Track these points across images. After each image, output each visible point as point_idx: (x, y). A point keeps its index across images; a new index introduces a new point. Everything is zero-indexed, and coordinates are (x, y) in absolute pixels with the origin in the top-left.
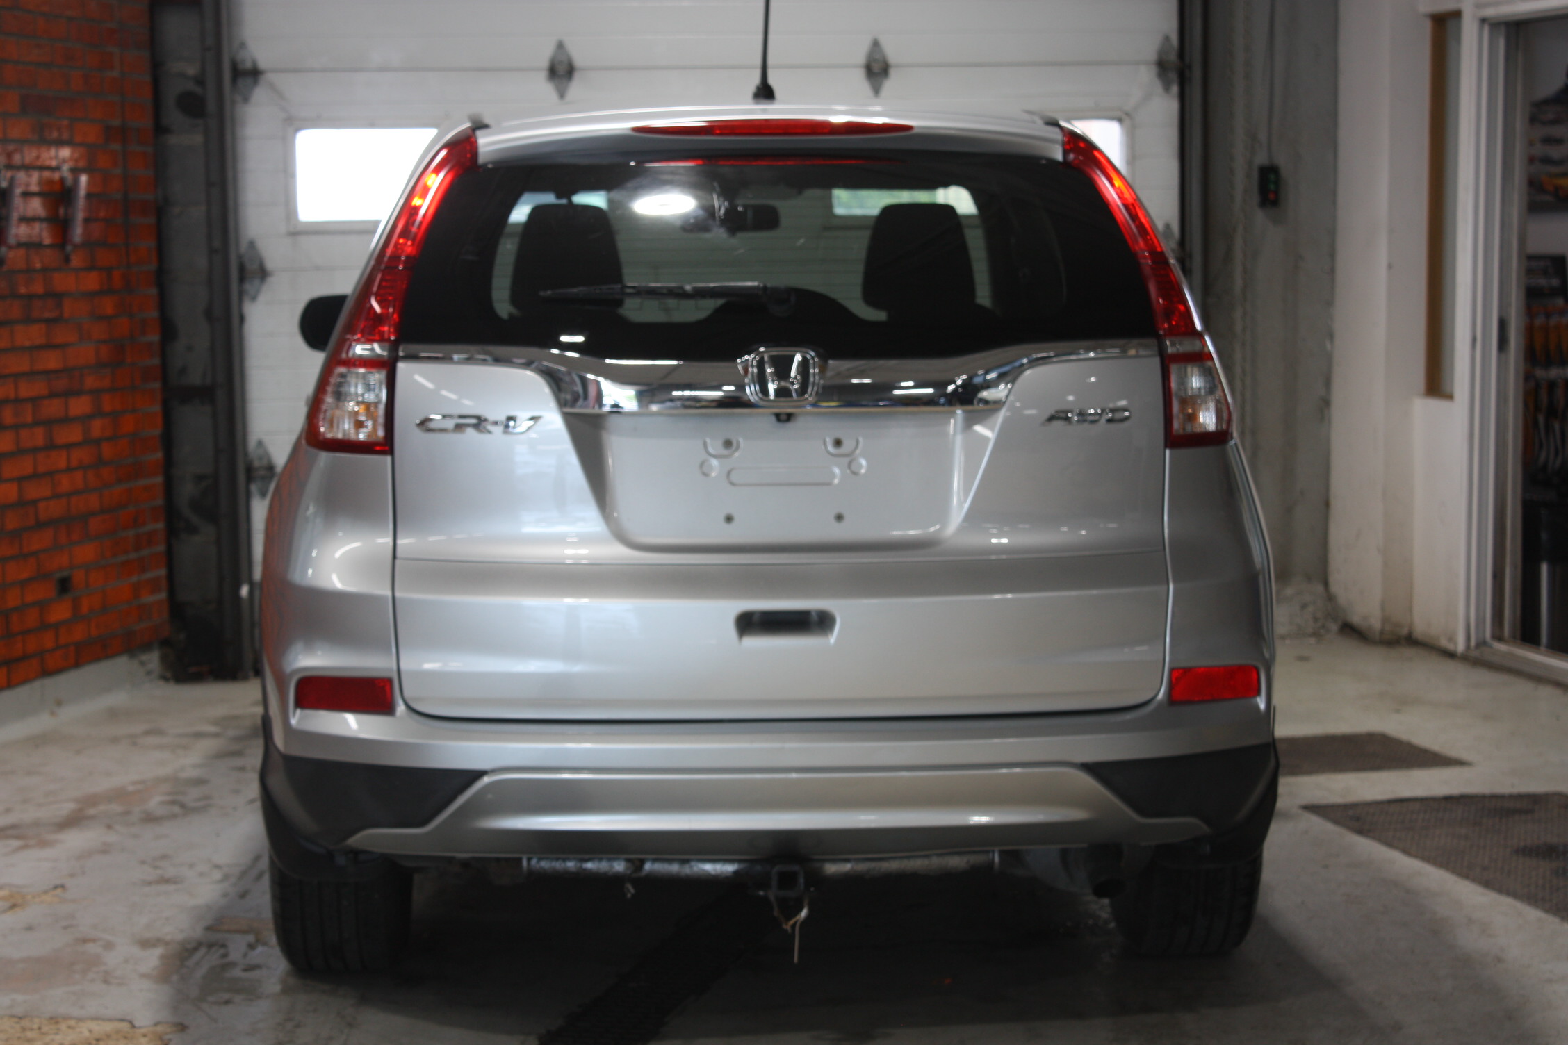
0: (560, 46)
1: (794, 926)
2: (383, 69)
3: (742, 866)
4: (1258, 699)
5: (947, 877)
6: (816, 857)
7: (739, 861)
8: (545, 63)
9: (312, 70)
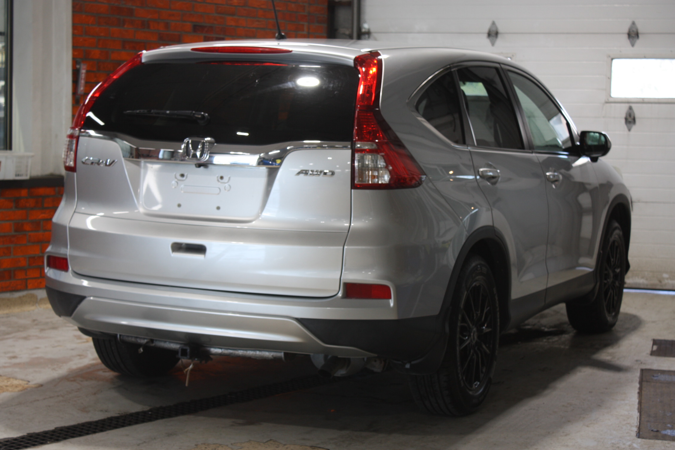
0: (494, 23)
1: (187, 371)
2: (419, 32)
3: (182, 346)
4: (390, 300)
5: (264, 361)
6: (205, 345)
7: (181, 344)
8: (486, 31)
9: (392, 33)
